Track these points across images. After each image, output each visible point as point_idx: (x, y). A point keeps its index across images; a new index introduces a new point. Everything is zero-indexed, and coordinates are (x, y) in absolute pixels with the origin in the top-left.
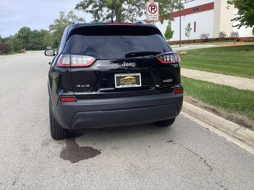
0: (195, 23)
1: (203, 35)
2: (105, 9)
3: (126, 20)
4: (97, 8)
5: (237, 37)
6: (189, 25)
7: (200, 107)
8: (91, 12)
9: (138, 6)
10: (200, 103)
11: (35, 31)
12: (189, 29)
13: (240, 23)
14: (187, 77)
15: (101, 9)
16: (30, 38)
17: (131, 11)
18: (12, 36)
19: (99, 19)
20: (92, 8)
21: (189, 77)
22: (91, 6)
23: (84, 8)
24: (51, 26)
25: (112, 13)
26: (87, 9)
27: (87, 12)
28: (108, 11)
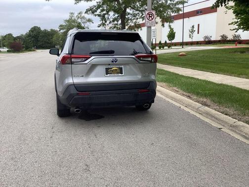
0: (199, 25)
1: (206, 37)
2: (111, 13)
3: (130, 24)
4: (105, 12)
5: (239, 40)
6: (193, 27)
7: (180, 94)
8: (99, 15)
9: (142, 11)
10: (181, 92)
11: (45, 30)
12: (192, 31)
13: (237, 27)
14: (179, 74)
15: (107, 13)
16: (40, 37)
17: (134, 15)
18: (22, 35)
19: (106, 22)
20: (100, 12)
21: (180, 74)
22: (99, 10)
23: (93, 13)
24: (61, 26)
25: (118, 17)
26: (95, 13)
27: (95, 15)
28: (114, 15)
